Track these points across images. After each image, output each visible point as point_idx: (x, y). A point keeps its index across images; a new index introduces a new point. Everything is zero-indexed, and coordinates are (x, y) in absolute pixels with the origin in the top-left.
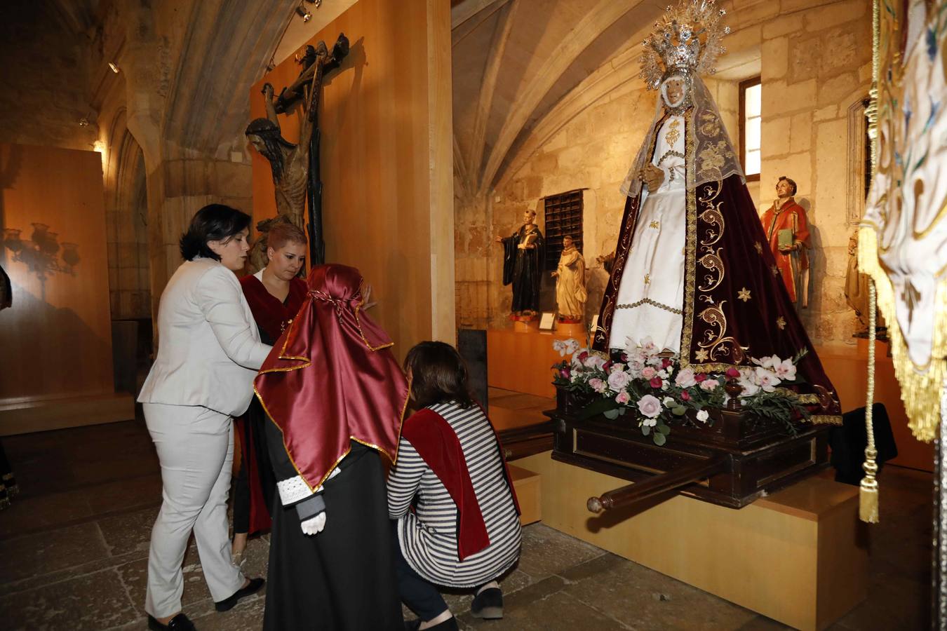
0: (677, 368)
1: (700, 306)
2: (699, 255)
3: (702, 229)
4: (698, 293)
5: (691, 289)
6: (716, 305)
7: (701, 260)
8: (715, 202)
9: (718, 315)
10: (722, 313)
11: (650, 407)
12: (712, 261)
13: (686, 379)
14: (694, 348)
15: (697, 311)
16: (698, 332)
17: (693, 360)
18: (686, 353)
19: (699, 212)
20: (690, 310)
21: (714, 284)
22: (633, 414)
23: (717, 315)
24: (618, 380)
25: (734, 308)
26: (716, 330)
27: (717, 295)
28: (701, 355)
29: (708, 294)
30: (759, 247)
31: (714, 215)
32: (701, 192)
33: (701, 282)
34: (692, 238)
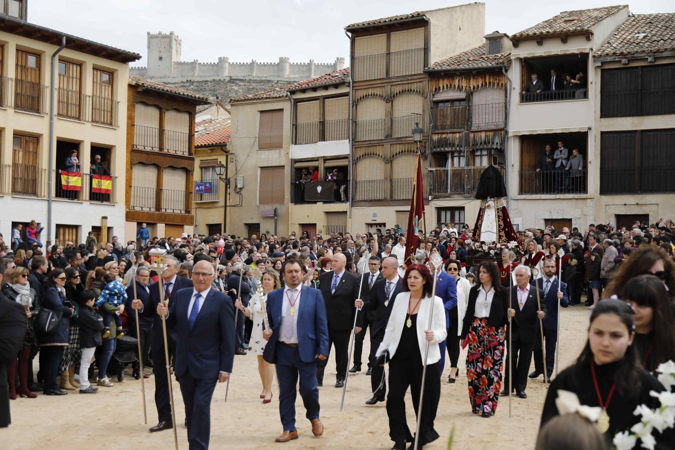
0: (496, 244)
1: (500, 232)
3: (499, 217)
5: (498, 229)
7: (499, 223)
8: (501, 211)
11: (492, 252)
12: (502, 223)
13: (499, 246)
14: (499, 240)
16: (500, 237)
17: (499, 243)
18: (498, 241)
19: (498, 213)
20: (498, 233)
21: (502, 227)
22: (489, 253)
23: (503, 233)
24: (485, 248)
25: (505, 232)
26: (503, 236)
27: (503, 230)
28: (501, 241)
29: (501, 229)
30: (508, 220)
31: (501, 214)
32: (498, 209)
33: (499, 227)
34: (497, 219)
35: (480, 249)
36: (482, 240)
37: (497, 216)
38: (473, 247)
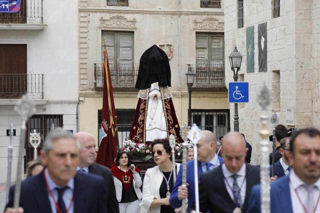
1: (170, 129)
2: (167, 116)
3: (167, 109)
4: (169, 126)
5: (167, 125)
6: (172, 129)
7: (168, 117)
8: (168, 103)
9: (173, 131)
10: (174, 130)
12: (170, 118)
15: (169, 130)
19: (166, 105)
21: (171, 123)
25: (176, 130)
26: (174, 135)
27: (172, 126)
29: (170, 126)
31: (169, 107)
32: (165, 100)
33: (169, 123)
34: (165, 112)
35: (148, 151)
36: (148, 139)
37: (165, 109)
38: (137, 149)
